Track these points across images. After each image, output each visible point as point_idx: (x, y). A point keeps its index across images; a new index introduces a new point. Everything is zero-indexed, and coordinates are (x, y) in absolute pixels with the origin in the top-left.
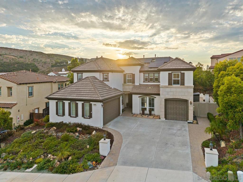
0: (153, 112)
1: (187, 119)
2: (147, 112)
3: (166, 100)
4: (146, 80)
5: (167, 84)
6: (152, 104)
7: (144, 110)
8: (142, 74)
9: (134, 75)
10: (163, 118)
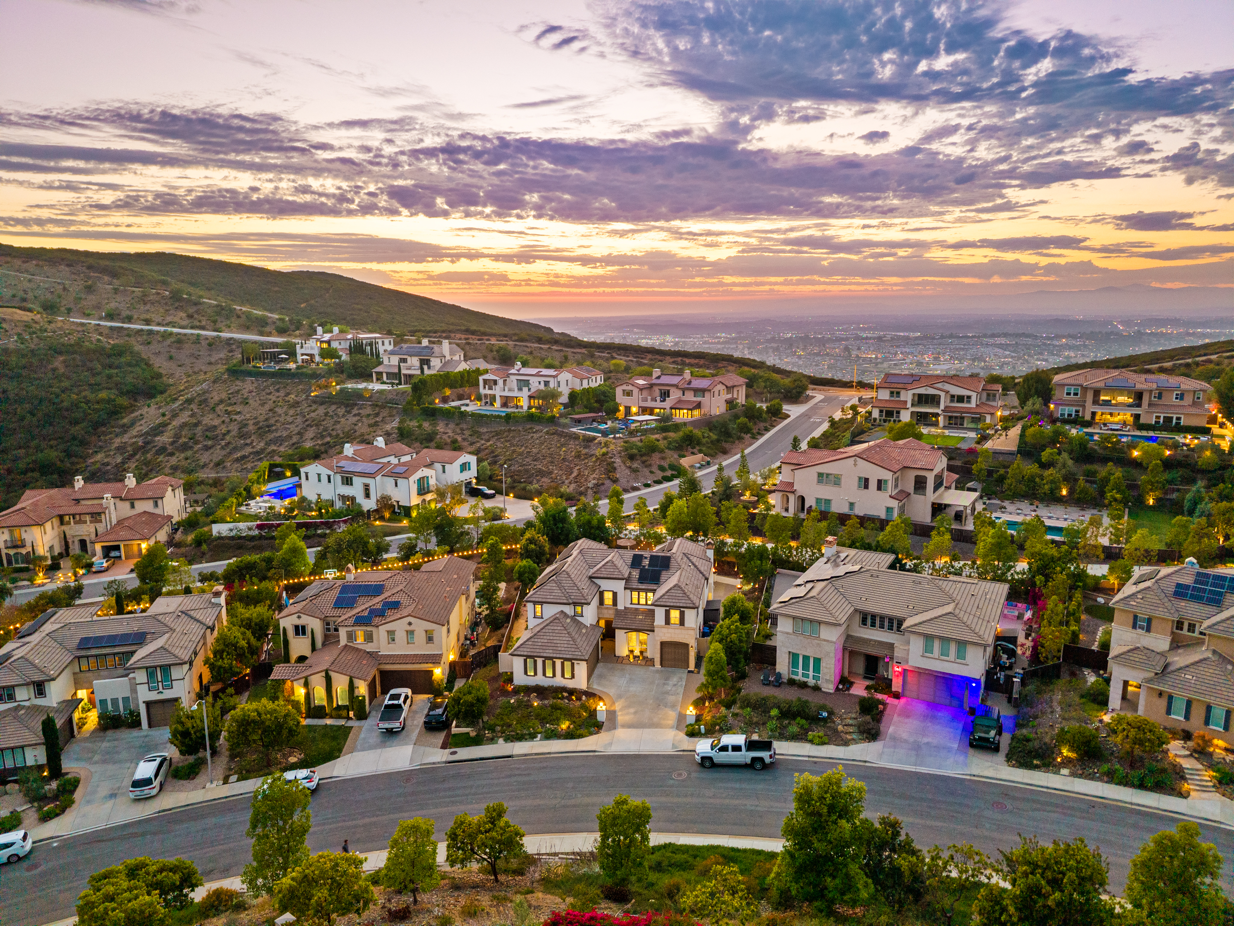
0: (645, 654)
1: (688, 667)
3: (663, 644)
5: (663, 623)
8: (628, 592)
9: (615, 594)
10: (658, 666)
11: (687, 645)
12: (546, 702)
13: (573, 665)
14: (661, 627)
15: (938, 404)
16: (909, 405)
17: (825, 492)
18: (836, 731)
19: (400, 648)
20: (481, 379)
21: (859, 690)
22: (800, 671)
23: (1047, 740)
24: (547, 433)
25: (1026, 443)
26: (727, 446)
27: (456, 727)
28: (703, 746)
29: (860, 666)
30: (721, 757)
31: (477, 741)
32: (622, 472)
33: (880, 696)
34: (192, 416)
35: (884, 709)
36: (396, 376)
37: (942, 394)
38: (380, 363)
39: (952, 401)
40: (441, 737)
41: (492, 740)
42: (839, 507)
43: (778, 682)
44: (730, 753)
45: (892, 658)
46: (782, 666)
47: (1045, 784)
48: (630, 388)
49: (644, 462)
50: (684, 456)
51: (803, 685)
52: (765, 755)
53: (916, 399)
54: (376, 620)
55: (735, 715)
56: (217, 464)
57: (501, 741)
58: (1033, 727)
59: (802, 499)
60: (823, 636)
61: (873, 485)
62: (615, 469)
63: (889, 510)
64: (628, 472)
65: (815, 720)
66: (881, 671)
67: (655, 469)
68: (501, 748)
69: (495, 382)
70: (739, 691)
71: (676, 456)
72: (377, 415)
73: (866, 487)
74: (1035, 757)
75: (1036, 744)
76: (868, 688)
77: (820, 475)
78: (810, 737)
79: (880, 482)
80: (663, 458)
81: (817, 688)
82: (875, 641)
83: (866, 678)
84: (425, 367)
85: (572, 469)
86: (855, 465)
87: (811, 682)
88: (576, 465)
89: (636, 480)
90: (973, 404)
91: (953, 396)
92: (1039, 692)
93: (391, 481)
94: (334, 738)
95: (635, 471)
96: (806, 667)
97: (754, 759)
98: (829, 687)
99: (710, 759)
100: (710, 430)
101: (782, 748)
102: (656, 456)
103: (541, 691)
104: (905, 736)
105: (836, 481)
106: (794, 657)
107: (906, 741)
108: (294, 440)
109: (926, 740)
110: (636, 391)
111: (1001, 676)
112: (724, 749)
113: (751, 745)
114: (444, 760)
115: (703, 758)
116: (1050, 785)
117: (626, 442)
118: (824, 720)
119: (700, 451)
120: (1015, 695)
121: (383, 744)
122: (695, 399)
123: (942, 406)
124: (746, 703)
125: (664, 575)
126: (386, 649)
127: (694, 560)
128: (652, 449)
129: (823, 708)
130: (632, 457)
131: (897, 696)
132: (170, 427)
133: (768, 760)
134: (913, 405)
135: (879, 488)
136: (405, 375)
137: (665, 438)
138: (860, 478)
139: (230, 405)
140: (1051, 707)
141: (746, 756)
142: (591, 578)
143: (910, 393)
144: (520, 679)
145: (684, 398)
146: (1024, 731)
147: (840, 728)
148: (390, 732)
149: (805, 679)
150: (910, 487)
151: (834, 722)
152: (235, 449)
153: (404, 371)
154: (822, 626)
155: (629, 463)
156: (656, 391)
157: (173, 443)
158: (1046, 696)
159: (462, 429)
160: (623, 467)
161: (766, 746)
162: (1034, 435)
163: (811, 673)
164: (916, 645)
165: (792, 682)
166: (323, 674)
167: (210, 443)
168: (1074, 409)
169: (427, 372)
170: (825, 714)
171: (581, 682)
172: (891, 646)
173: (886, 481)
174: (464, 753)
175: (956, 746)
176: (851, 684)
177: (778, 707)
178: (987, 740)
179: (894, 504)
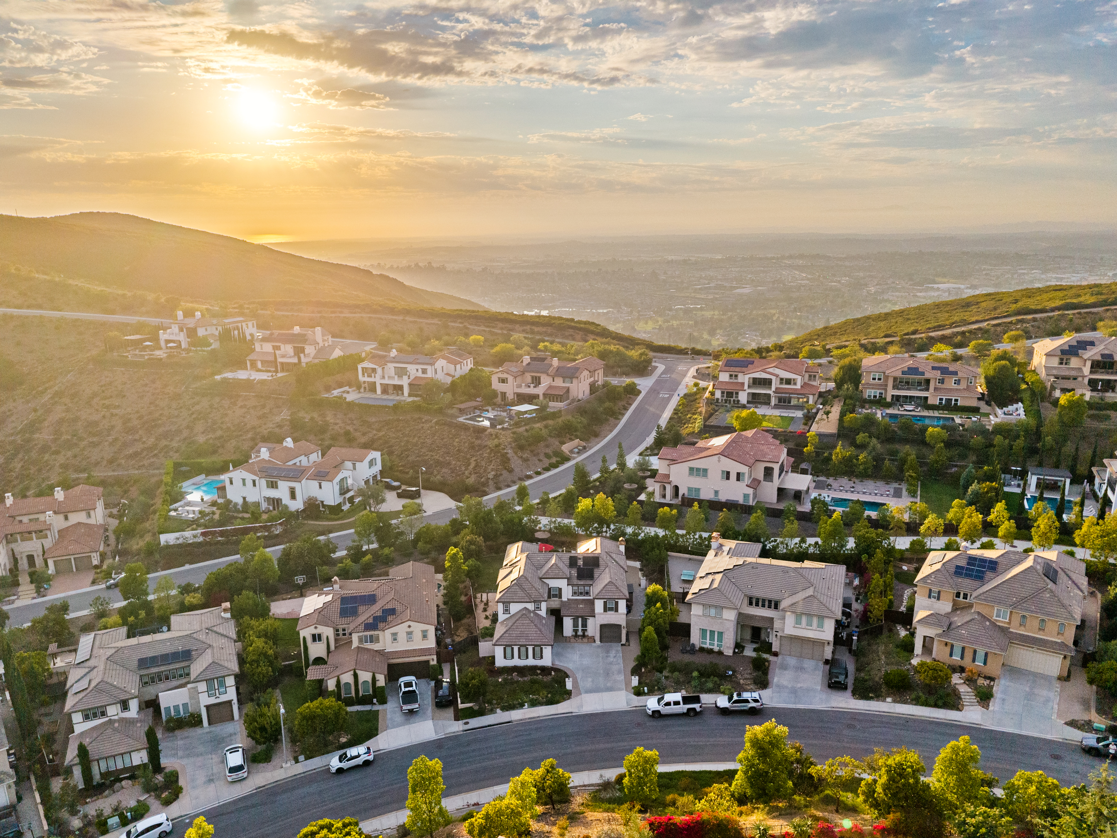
0: (586, 634)
1: (620, 640)
2: (580, 633)
3: (602, 626)
4: (574, 593)
5: (602, 611)
6: (584, 625)
7: (576, 631)
8: (570, 587)
9: (560, 590)
10: (598, 642)
11: (620, 626)
12: (526, 679)
13: (541, 649)
14: (601, 614)
15: (770, 388)
16: (746, 387)
17: (696, 482)
18: (739, 683)
19: (402, 645)
20: (360, 367)
21: (749, 652)
22: (708, 641)
23: (877, 679)
24: (437, 423)
25: (844, 427)
26: (596, 428)
27: (462, 703)
28: (652, 703)
29: (748, 635)
30: (666, 710)
31: (481, 713)
32: (515, 462)
33: (765, 656)
34: (68, 410)
35: (769, 664)
36: (271, 364)
37: (773, 378)
38: (253, 350)
39: (781, 383)
40: (450, 712)
41: (492, 711)
42: (707, 495)
43: (692, 650)
44: (672, 706)
45: (772, 629)
46: (695, 638)
47: (878, 709)
48: (505, 376)
49: (532, 451)
50: (564, 443)
51: (710, 651)
52: (697, 706)
53: (751, 381)
54: (381, 625)
55: (666, 678)
56: (111, 462)
57: (498, 711)
58: (868, 671)
59: (676, 488)
60: (724, 617)
61: (733, 476)
62: (509, 460)
63: (746, 496)
64: (520, 461)
65: (723, 677)
66: (763, 636)
67: (542, 456)
68: (499, 716)
69: (374, 370)
70: (666, 659)
71: (557, 443)
72: (263, 406)
73: (728, 478)
74: (870, 692)
75: (871, 683)
76: (755, 650)
77: (691, 469)
78: (722, 690)
79: (738, 474)
80: (547, 446)
81: (720, 653)
82: (759, 616)
83: (752, 642)
84: (302, 355)
85: (469, 459)
86: (719, 461)
87: (716, 649)
88: (473, 456)
89: (528, 468)
90: (798, 386)
91: (782, 379)
92: (869, 645)
93: (316, 484)
94: (368, 721)
95: (526, 460)
96: (712, 638)
97: (689, 710)
98: (729, 652)
99: (659, 711)
100: (582, 415)
101: (707, 699)
102: (542, 444)
103: (521, 670)
104: (785, 683)
105: (704, 472)
106: (703, 631)
107: (787, 687)
108: (185, 433)
109: (799, 685)
110: (510, 379)
111: (844, 635)
112: (668, 704)
113: (686, 700)
114: (461, 729)
115: (653, 712)
116: (881, 710)
117: (514, 433)
118: (730, 676)
119: (577, 437)
120: (854, 647)
121: (407, 722)
122: (564, 385)
123: (773, 389)
124: (674, 669)
125: (596, 572)
126: (390, 648)
127: (614, 556)
128: (538, 439)
129: (729, 668)
130: (521, 448)
131: (776, 654)
132: (46, 424)
133: (698, 709)
134: (749, 387)
135: (738, 479)
136: (282, 364)
137: (546, 427)
138: (723, 471)
139: (105, 398)
140: (878, 656)
141: (683, 708)
142: (541, 579)
143: (747, 377)
144: (500, 662)
145: (554, 384)
146: (862, 675)
147: (742, 681)
148: (411, 712)
149: (712, 647)
150: (760, 475)
151: (737, 677)
152: (125, 445)
153: (280, 360)
154: (724, 610)
155: (520, 454)
156: (528, 377)
157: (55, 440)
158: (875, 647)
159: (350, 419)
160: (516, 458)
161: (696, 700)
162: (850, 421)
163: (716, 643)
164: (790, 619)
165: (702, 650)
166: (352, 672)
167: (95, 439)
168: (878, 391)
169: (304, 360)
170: (730, 673)
171: (547, 660)
172: (771, 620)
173: (744, 474)
174: (475, 722)
175: (819, 688)
176: (743, 647)
177: (699, 672)
178: (840, 682)
179: (750, 491)
